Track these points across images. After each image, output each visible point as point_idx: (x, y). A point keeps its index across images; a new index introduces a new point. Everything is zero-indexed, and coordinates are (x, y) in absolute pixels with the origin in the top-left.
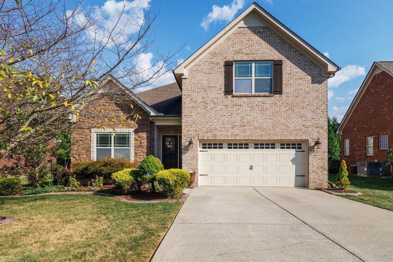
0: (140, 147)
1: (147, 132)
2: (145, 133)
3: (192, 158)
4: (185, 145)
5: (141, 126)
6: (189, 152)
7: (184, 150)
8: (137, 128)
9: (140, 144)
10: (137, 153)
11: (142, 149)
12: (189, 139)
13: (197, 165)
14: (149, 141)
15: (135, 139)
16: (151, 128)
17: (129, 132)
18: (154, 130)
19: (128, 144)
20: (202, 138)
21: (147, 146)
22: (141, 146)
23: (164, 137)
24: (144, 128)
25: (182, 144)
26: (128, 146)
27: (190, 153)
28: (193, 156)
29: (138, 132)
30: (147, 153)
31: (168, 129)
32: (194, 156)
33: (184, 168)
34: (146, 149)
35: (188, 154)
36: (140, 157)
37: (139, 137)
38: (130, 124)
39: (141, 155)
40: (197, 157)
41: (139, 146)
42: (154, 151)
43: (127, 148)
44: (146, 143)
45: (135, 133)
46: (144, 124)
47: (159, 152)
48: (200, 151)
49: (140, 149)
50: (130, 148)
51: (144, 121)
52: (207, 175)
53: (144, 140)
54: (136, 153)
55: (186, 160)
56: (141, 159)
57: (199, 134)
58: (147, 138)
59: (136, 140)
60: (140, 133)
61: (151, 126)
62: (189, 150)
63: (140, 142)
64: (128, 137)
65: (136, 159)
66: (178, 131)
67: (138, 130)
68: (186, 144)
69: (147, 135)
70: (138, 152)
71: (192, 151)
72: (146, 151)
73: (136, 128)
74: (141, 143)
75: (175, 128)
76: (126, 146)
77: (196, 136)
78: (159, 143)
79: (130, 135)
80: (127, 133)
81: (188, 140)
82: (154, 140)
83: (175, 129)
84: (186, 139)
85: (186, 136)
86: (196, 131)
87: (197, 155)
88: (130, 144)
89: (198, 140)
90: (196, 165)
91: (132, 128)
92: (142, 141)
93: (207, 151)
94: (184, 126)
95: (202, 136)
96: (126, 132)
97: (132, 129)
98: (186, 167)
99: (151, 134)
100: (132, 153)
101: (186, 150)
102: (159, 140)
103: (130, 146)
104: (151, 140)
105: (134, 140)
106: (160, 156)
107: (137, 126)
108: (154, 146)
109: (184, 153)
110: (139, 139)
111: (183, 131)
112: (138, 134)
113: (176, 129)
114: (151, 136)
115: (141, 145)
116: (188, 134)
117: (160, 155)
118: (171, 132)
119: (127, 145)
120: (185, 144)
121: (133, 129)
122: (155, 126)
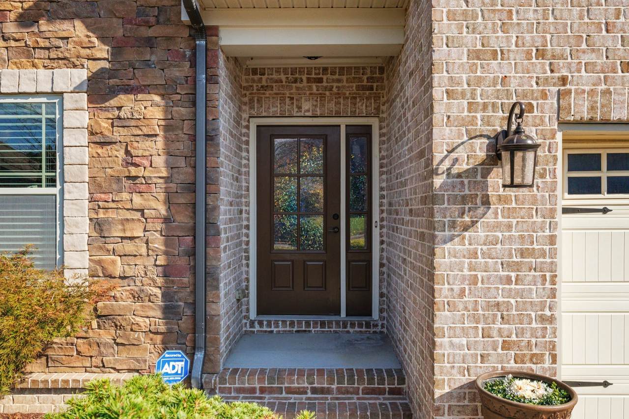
0: (127, 183)
1: (166, 90)
2: (157, 98)
3: (517, 267)
4: (454, 171)
5: (131, 55)
6: (489, 218)
7: (453, 200)
8: (105, 64)
9: (128, 164)
10: (106, 221)
11: (137, 200)
12: (487, 121)
13: (551, 319)
14: (183, 146)
15: (92, 133)
16: (193, 65)
17: (54, 94)
18: (212, 79)
19: (52, 167)
20: (592, 108)
21: (168, 180)
22: (129, 178)
23: (266, 135)
24: (147, 63)
25: (438, 157)
26: (51, 182)
27: (497, 226)
28: (523, 253)
29: (113, 92)
30: (167, 220)
31: (287, 93)
32: (531, 253)
33: (452, 344)
34: (162, 197)
35: (480, 232)
36: (129, 247)
37: (118, 122)
38: (60, 43)
39: (131, 238)
40: (553, 254)
41: (118, 180)
42: (216, 208)
43: (44, 190)
44: (160, 161)
45: (90, 101)
46: (149, 42)
47: (241, 212)
48: (566, 211)
49: (125, 196)
50: (62, 191)
51: (152, 20)
52: (606, 384)
53: (148, 143)
54: (98, 225)
55: (464, 278)
56: (132, 260)
57: (564, 80)
58: (167, 128)
59: (99, 140)
60: (122, 96)
61: (194, 49)
62: (486, 202)
63: (127, 152)
64: (51, 123)
65: (99, 262)
66: (342, 100)
67: (112, 82)
68: (461, 153)
69: (167, 109)
70: (112, 215)
71: (510, 213)
72: (163, 210)
73: (96, 66)
74: (130, 160)
75: (325, 84)
76: (38, 181)
77: (544, 95)
78: (240, 164)
79: (62, 110)
80: (44, 100)
81: (480, 126)
82: (211, 138)
83: (326, 88)
84: (463, 123)
85: (463, 95)
86: (541, 54)
87: (552, 240)
88: (62, 164)
89: (562, 123)
90: (542, 319)
91: (75, 66)
92: (142, 147)
93: (605, 211)
94: (451, 15)
95: (592, 93)
96: (37, 94)
97: (74, 71)
98: (465, 332)
99: (194, 104)
100: (76, 225)
101: (464, 200)
102: (240, 149)
103: (63, 182)
104: (193, 138)
105: (84, 138)
106: (247, 236)
107: (102, 51)
108: (211, 181)
109: (453, 226)
110: (119, 134)
111: (440, 53)
112: (113, 102)
113: (331, 89)
114: (195, 114)
115: (134, 171)
116: (479, 81)
117: (247, 227)
118: (306, 106)
119: (44, 174)
120: (456, 160)
121: (81, 75)
122: (221, 54)
